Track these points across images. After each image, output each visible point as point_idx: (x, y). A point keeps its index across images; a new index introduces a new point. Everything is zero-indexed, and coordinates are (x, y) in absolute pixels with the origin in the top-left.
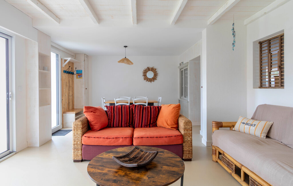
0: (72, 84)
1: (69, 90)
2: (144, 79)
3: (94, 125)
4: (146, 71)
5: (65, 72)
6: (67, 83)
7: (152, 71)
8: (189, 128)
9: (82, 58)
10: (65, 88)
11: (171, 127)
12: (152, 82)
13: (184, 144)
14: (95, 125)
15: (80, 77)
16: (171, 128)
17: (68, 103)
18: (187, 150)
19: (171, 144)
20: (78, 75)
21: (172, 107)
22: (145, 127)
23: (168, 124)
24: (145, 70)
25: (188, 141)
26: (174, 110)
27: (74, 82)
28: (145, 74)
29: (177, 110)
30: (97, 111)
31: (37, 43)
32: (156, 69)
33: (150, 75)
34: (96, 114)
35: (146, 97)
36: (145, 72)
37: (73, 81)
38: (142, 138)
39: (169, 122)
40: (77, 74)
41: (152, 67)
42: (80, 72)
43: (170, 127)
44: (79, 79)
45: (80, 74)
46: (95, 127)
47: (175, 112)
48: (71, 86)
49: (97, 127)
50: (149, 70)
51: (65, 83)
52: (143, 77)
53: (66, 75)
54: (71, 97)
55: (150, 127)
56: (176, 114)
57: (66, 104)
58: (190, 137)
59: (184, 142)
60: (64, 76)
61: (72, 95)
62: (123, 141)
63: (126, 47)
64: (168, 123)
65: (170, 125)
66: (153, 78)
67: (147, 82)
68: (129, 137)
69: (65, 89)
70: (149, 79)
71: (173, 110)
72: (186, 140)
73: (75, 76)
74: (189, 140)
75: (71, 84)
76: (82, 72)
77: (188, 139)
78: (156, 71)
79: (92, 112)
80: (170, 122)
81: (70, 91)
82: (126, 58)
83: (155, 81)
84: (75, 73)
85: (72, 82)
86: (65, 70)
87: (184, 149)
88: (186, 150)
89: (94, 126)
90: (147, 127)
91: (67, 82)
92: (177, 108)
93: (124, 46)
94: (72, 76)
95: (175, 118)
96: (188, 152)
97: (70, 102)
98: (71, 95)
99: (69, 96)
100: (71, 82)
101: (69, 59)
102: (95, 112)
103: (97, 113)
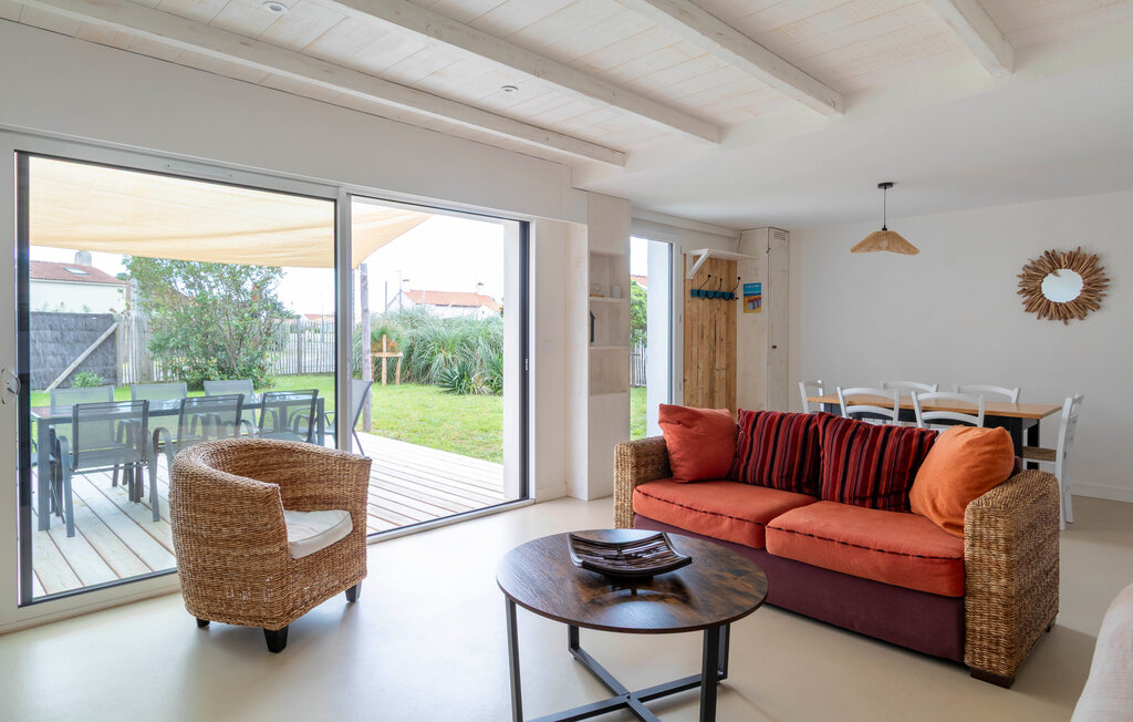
0: (727, 331)
1: (715, 352)
2: (1024, 307)
3: (677, 463)
4: (1036, 270)
5: (697, 293)
6: (703, 327)
7: (1070, 266)
8: (996, 541)
9: (760, 242)
10: (695, 343)
11: (944, 520)
12: (1070, 321)
13: (970, 603)
14: (681, 464)
15: (754, 308)
16: (946, 525)
17: (707, 390)
18: (982, 632)
19: (902, 585)
20: (750, 301)
21: (966, 441)
22: (857, 502)
23: (935, 508)
24: (1029, 263)
25: (990, 593)
26: (972, 453)
27: (734, 323)
28: (1032, 286)
29: (985, 453)
30: (697, 422)
31: (586, 227)
32: (1095, 259)
33: (1063, 287)
34: (693, 430)
35: (1012, 389)
36: (1030, 277)
37: (731, 322)
38: (792, 532)
39: (941, 502)
40: (747, 299)
41: (1074, 249)
42: (754, 289)
43: (939, 522)
44: (751, 316)
45: (753, 299)
46: (678, 468)
47: (973, 464)
48: (724, 336)
49: (683, 469)
50: (1051, 263)
51: (695, 331)
52: (1022, 299)
53: (703, 303)
54: (723, 372)
55: (874, 506)
56: (975, 470)
57: (700, 394)
58: (999, 578)
59: (973, 595)
60: (694, 307)
61: (728, 366)
62: (732, 528)
63: (885, 185)
64: (938, 505)
65: (944, 512)
66: (1076, 302)
67: (1045, 320)
68: (753, 520)
69: (695, 349)
70: (1052, 306)
71: (968, 450)
72: (979, 586)
73: (740, 303)
74: (994, 589)
75: (724, 330)
76: (760, 289)
77: (989, 587)
78: (1099, 265)
79: (679, 423)
80: (944, 502)
81: (717, 354)
82: (885, 229)
83: (1094, 317)
84: (740, 293)
85: (727, 326)
86: (696, 288)
87: (969, 625)
88: (978, 629)
89: (676, 466)
90: (862, 504)
91: (706, 324)
92: (987, 444)
93: (880, 185)
94: (728, 307)
95: (969, 489)
96: (990, 642)
97: (716, 389)
98: (724, 366)
99: (712, 369)
100: (722, 324)
101: (704, 253)
102: (689, 423)
103: (695, 429)
